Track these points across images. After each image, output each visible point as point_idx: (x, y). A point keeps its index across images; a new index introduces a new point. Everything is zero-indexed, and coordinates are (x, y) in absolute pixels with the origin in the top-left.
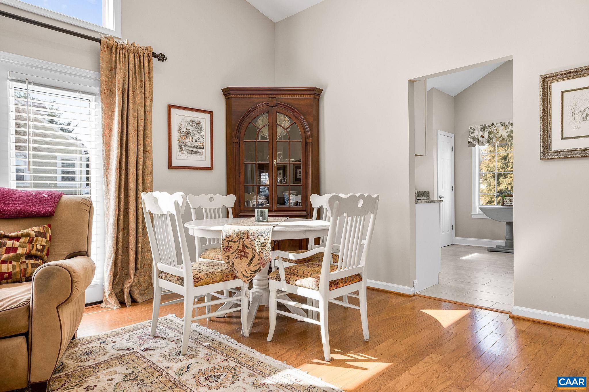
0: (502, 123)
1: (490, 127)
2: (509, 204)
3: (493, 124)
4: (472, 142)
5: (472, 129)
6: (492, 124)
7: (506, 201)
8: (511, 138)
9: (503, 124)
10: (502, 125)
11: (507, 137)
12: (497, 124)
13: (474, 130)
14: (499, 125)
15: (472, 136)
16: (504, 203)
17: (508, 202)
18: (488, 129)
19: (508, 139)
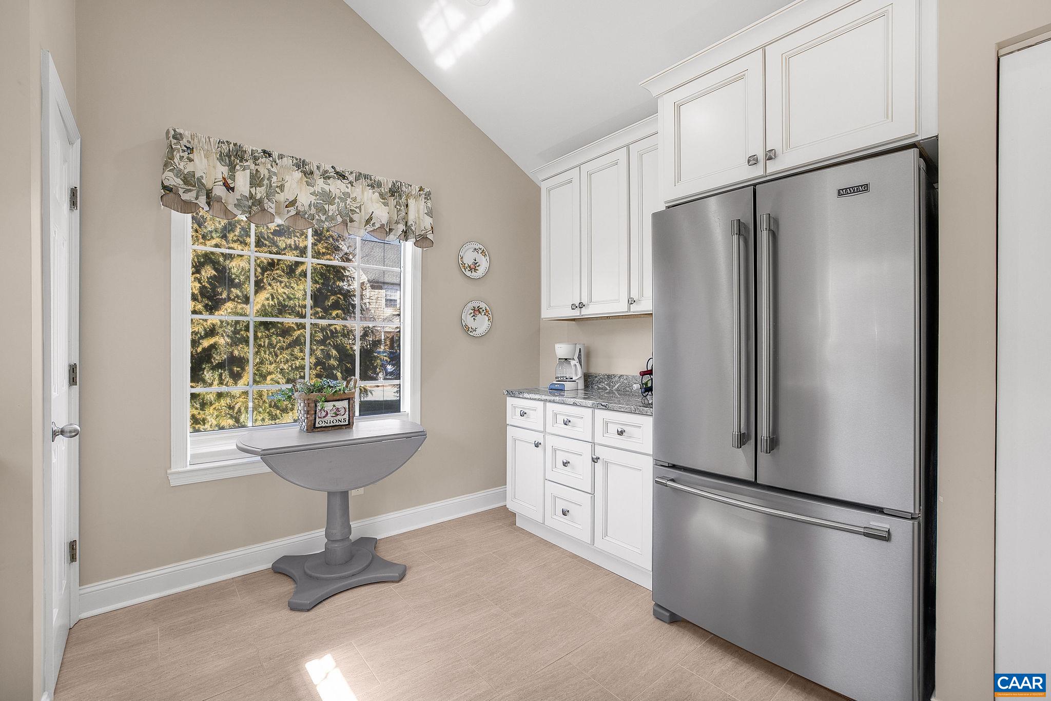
0: (297, 159)
1: (256, 159)
2: (332, 424)
3: (266, 153)
4: (181, 192)
5: (184, 142)
6: (264, 152)
7: (324, 414)
8: (323, 215)
9: (300, 165)
10: (298, 167)
11: (313, 211)
12: (281, 157)
13: (190, 150)
14: (287, 162)
15: (180, 170)
16: (317, 420)
17: (329, 418)
18: (247, 164)
19: (317, 217)
